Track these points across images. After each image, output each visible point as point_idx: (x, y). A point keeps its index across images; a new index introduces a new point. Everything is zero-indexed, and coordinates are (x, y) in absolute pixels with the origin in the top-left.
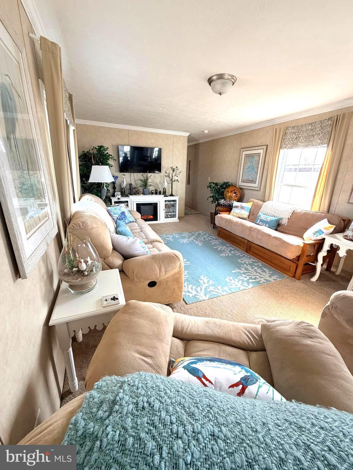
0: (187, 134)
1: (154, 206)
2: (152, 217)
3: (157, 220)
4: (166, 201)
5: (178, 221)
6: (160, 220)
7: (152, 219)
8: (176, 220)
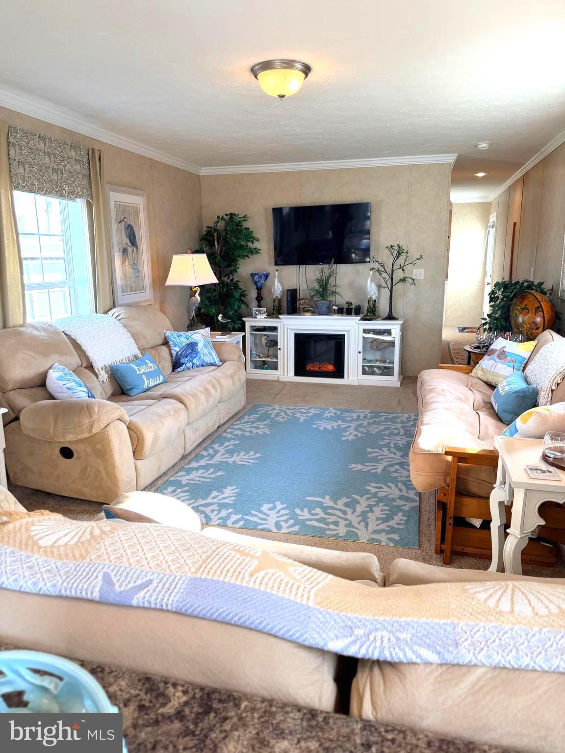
0: (451, 158)
1: (337, 342)
2: (331, 368)
3: (341, 375)
4: (365, 331)
5: (398, 384)
6: (348, 379)
7: (331, 372)
8: (393, 381)
